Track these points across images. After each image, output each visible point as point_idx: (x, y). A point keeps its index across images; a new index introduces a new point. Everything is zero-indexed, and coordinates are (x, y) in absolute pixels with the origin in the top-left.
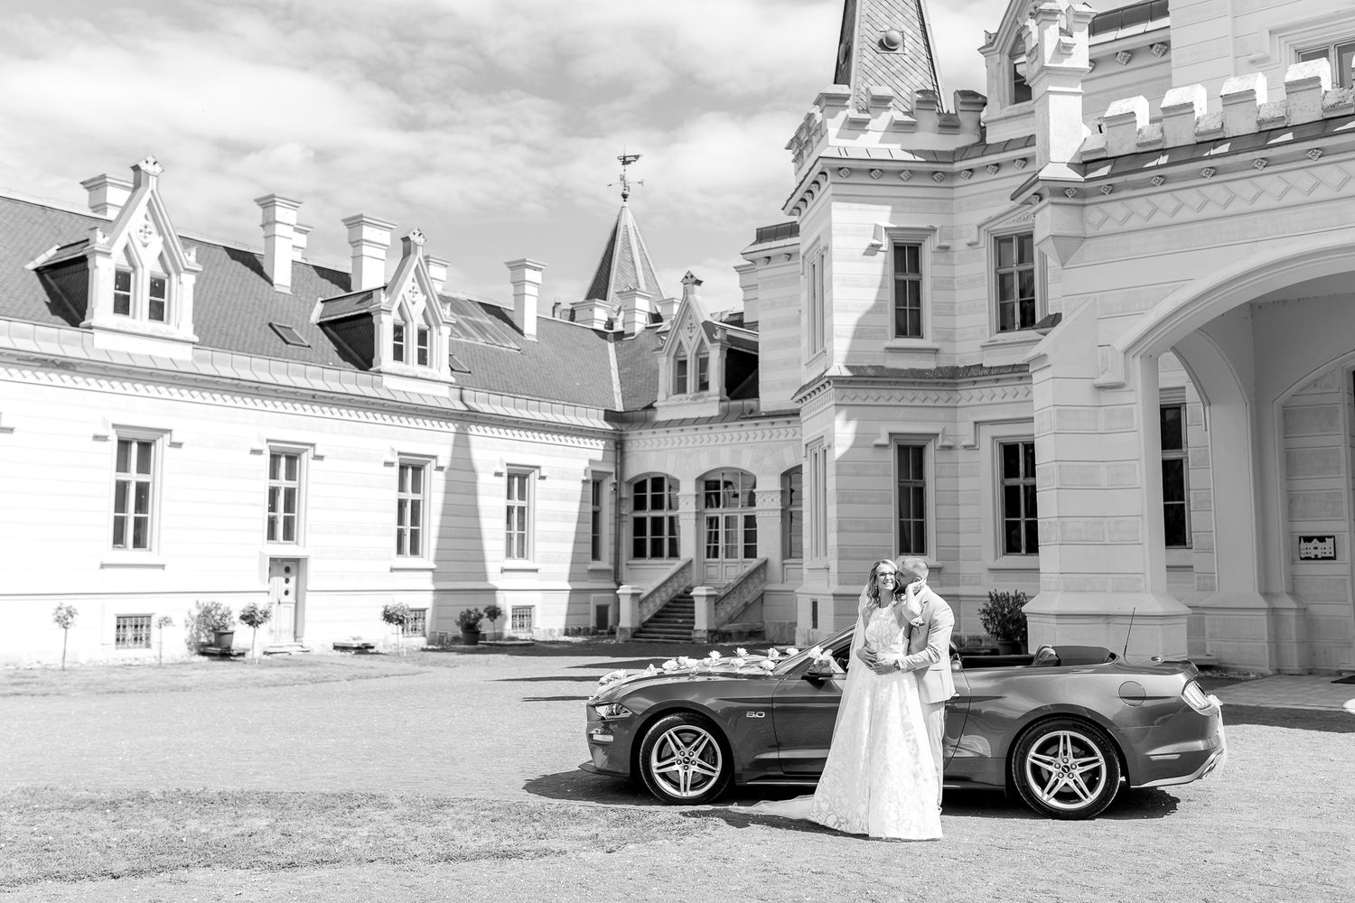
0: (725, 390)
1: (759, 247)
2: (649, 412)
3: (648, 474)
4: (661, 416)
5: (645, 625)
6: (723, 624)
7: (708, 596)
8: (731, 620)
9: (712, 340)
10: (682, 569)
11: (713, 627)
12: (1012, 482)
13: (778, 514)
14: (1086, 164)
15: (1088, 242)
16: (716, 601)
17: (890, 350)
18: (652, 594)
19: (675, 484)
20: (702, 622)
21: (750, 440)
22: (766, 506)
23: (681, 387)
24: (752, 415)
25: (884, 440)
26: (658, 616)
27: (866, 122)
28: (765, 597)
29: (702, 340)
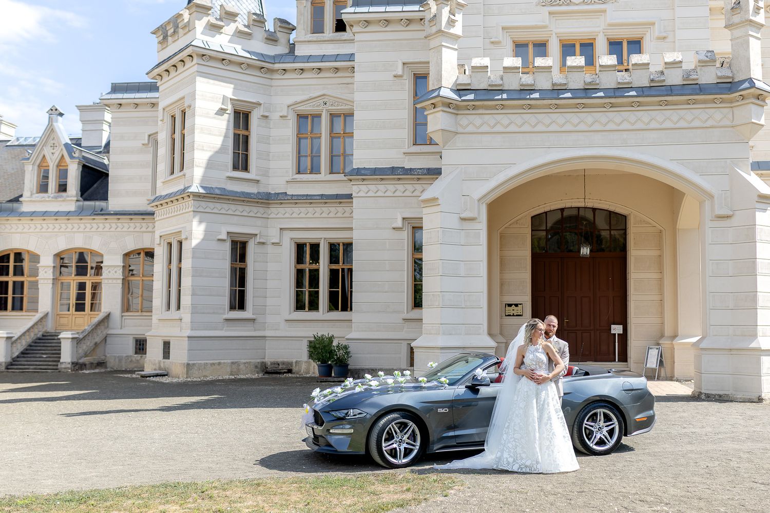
0: (79, 193)
1: (114, 96)
2: (15, 205)
3: (11, 250)
4: (25, 208)
5: (14, 360)
6: (81, 358)
7: (72, 338)
8: (86, 355)
9: (72, 157)
10: (41, 320)
11: (75, 360)
12: (301, 266)
13: (120, 282)
14: (460, 90)
15: (458, 136)
16: (77, 341)
17: (230, 178)
18: (20, 338)
19: (35, 258)
20: (67, 356)
21: (100, 229)
22: (111, 276)
23: (43, 188)
24: (103, 213)
25: (224, 236)
26: (24, 353)
27: (221, 27)
28: (108, 338)
29: (63, 156)
